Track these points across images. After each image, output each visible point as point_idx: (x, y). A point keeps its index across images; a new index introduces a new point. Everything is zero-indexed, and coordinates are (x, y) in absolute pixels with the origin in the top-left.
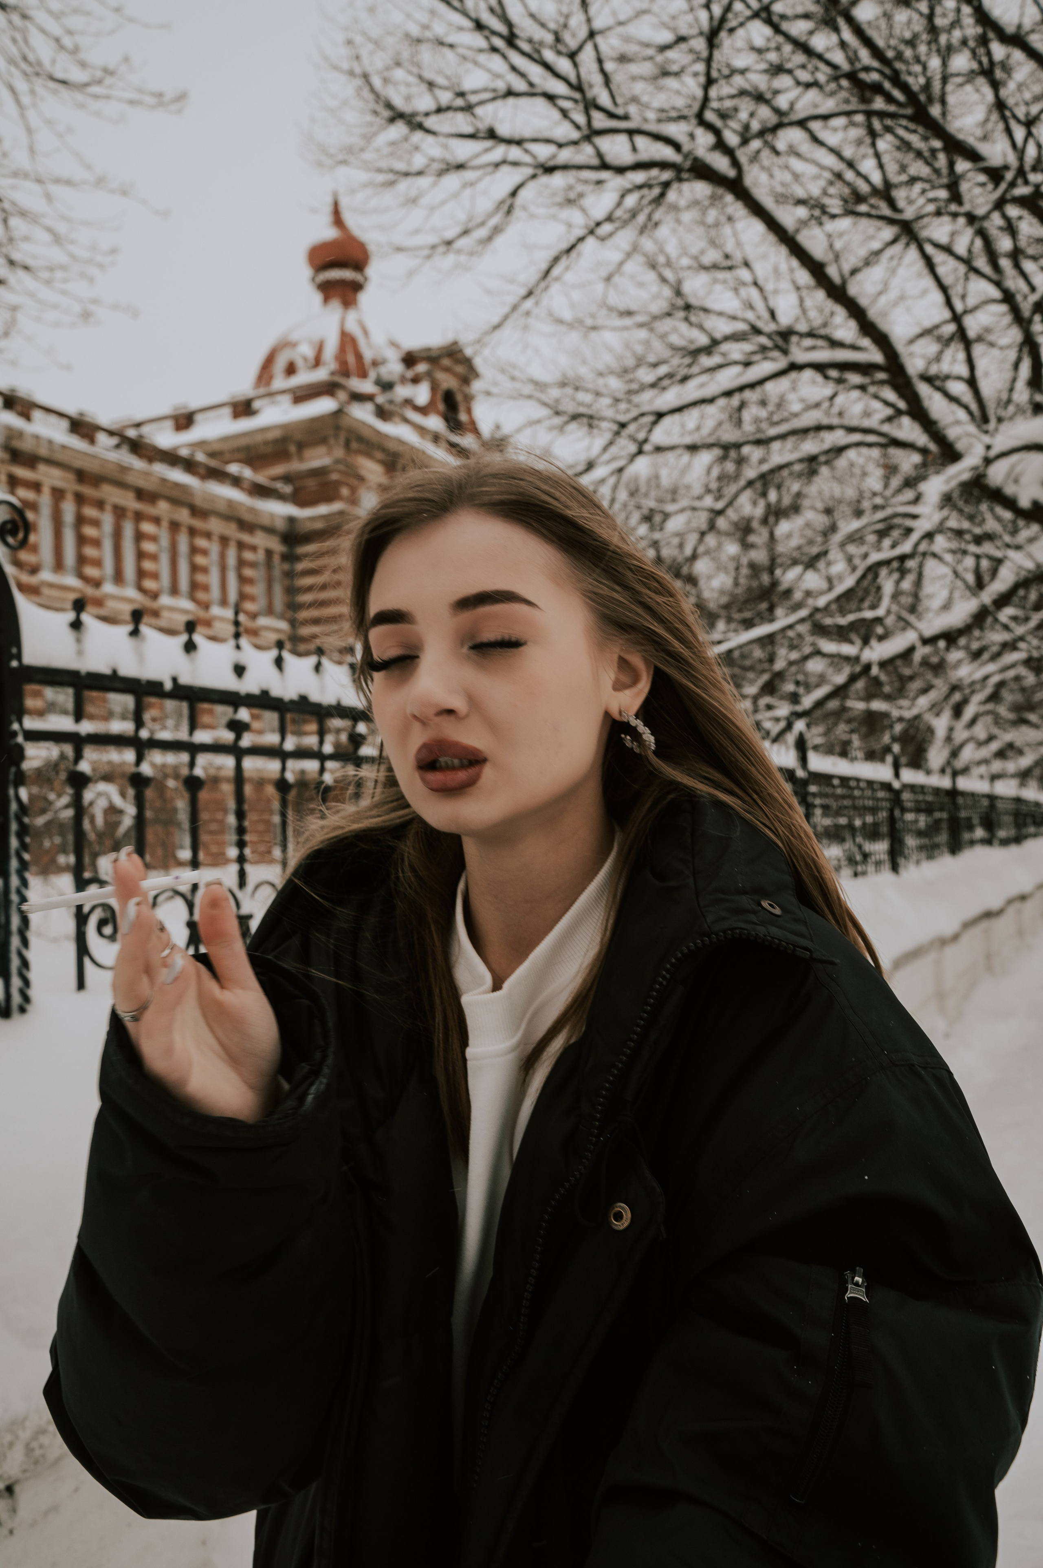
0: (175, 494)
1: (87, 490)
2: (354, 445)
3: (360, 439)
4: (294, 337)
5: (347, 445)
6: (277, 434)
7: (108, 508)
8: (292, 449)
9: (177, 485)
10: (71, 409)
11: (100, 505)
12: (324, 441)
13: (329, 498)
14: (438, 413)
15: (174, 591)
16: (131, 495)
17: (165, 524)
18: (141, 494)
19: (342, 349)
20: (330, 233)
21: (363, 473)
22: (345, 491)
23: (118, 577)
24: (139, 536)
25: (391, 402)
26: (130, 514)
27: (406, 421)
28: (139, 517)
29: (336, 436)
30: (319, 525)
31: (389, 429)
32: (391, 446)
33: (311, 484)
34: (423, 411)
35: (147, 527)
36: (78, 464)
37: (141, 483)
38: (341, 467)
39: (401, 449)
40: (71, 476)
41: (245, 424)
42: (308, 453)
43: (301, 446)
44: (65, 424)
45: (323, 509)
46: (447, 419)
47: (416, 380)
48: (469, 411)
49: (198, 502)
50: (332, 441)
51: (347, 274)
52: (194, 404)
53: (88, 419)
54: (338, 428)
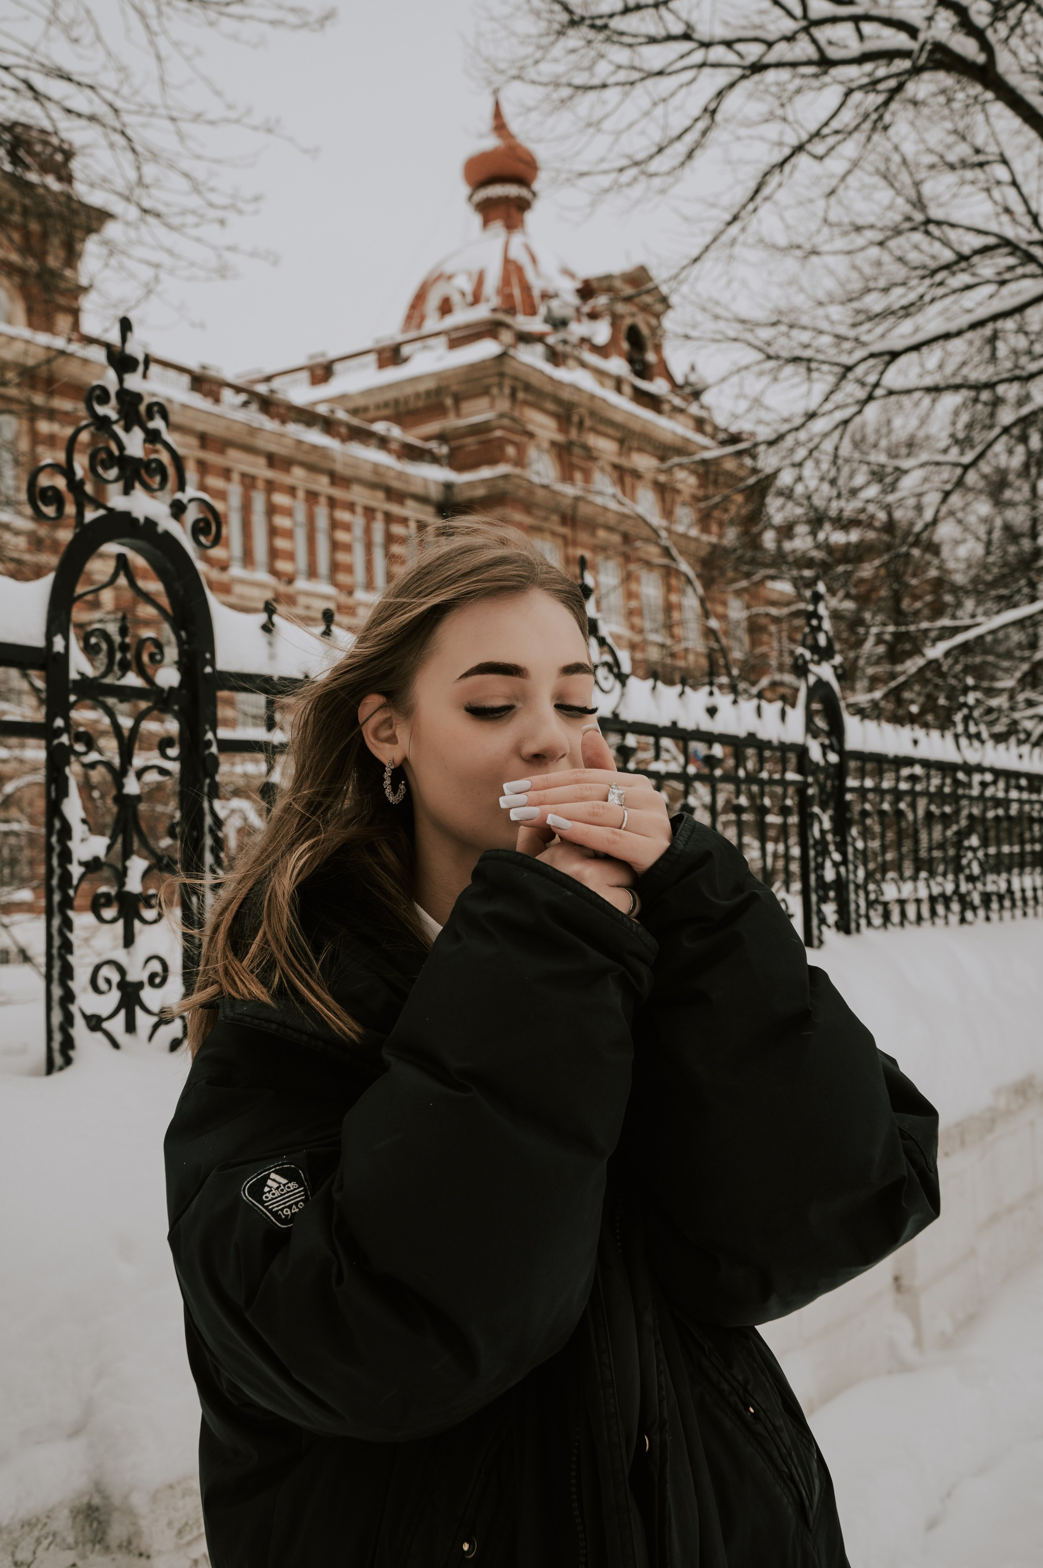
0: (312, 459)
1: (211, 457)
2: (521, 395)
3: (528, 387)
4: (448, 269)
5: (513, 395)
6: (431, 385)
7: (236, 477)
8: (449, 402)
9: (315, 448)
10: (193, 364)
11: (226, 473)
12: (485, 391)
13: (492, 461)
14: (620, 354)
15: (312, 573)
16: (262, 461)
17: (301, 494)
18: (272, 460)
19: (506, 281)
20: (491, 142)
21: (531, 427)
22: (511, 451)
23: (248, 558)
24: (271, 510)
25: (565, 342)
26: (260, 484)
27: (583, 365)
28: (271, 487)
29: (500, 386)
30: (480, 492)
31: (561, 374)
32: (566, 395)
33: (471, 442)
34: (602, 351)
35: (280, 499)
36: (200, 427)
37: (273, 448)
38: (506, 422)
39: (575, 398)
40: (194, 442)
41: (393, 374)
42: (467, 406)
43: (458, 399)
44: (185, 380)
45: (485, 473)
46: (631, 361)
47: (593, 316)
48: (658, 348)
49: (339, 468)
50: (495, 391)
51: (512, 190)
52: (333, 354)
53: (212, 373)
54: (502, 375)
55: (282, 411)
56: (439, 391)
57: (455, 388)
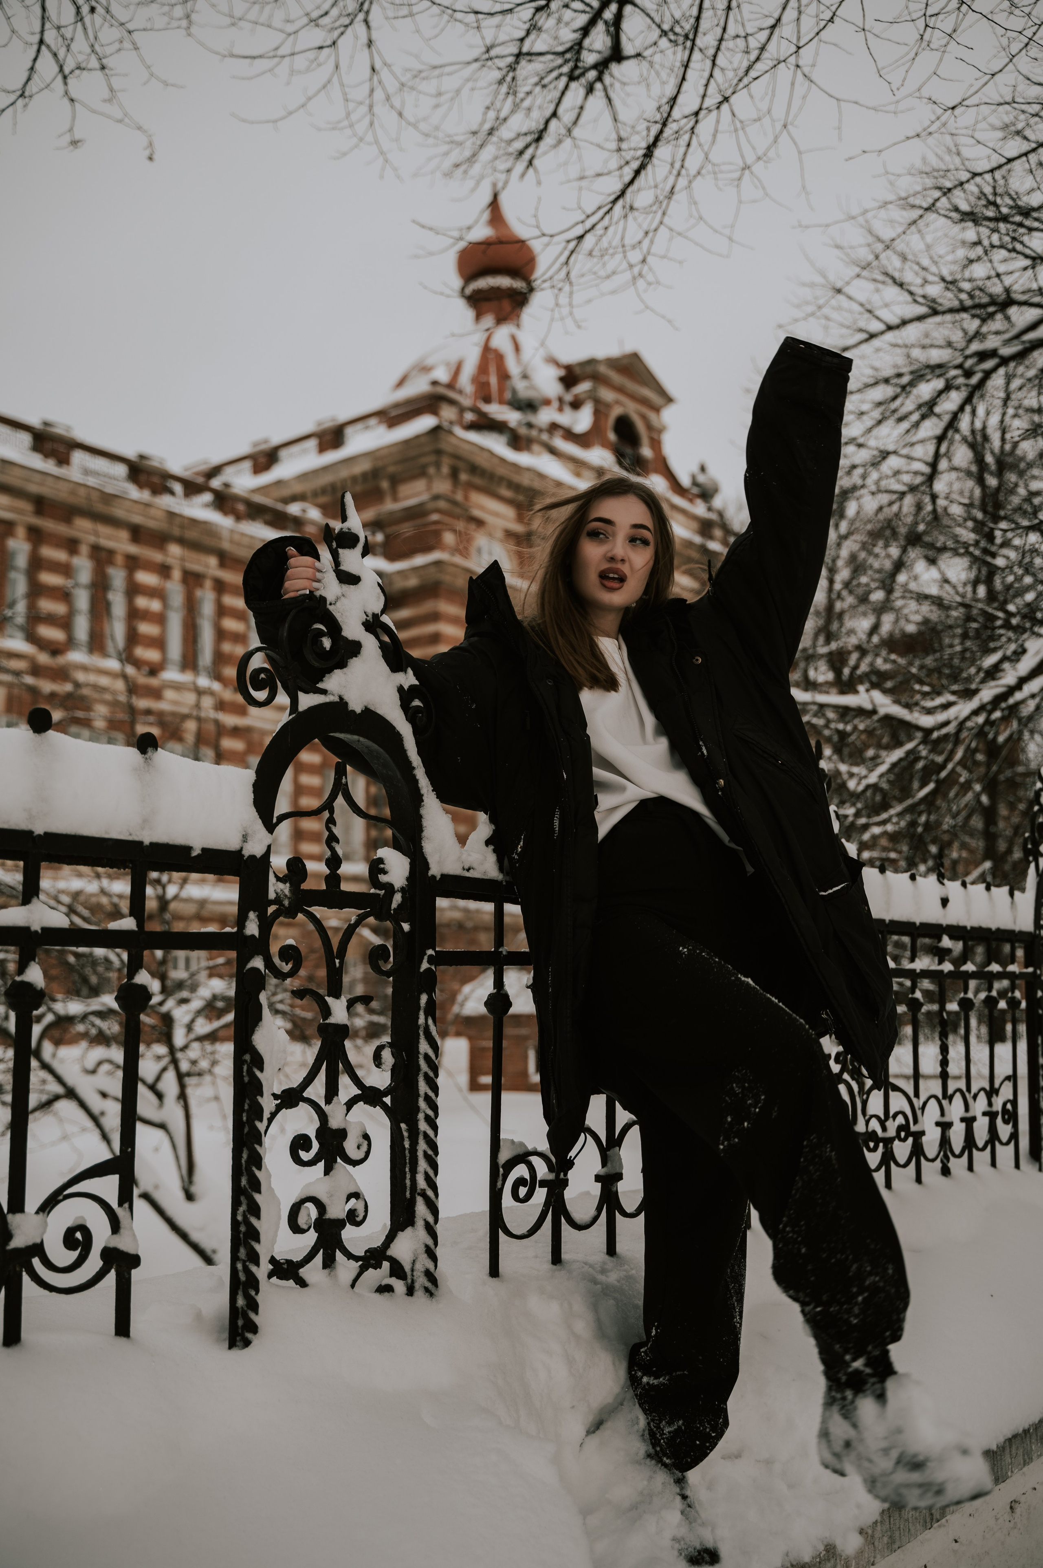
0: (192, 534)
1: (49, 525)
2: (464, 477)
3: (474, 469)
4: (429, 362)
5: (454, 474)
6: (364, 466)
7: (84, 549)
8: (385, 485)
9: (194, 522)
10: (35, 421)
11: (72, 545)
12: (421, 473)
13: (427, 549)
14: (605, 444)
16: (124, 535)
17: (177, 574)
18: (137, 533)
19: (483, 368)
21: (477, 513)
22: (449, 538)
23: (97, 644)
24: (133, 590)
25: (530, 425)
26: (119, 559)
27: (553, 451)
28: (133, 563)
29: (438, 465)
30: (413, 582)
31: (523, 459)
32: (525, 480)
33: (407, 529)
34: (583, 440)
35: (145, 578)
36: (33, 488)
37: (137, 519)
38: (442, 504)
39: (537, 484)
40: (27, 506)
41: (332, 456)
42: (405, 489)
43: (395, 481)
44: (26, 439)
45: (420, 560)
46: (620, 456)
47: (576, 405)
48: (656, 444)
49: (226, 545)
50: (432, 470)
51: (504, 282)
53: (59, 431)
54: (439, 452)
55: (156, 480)
56: (374, 474)
57: (391, 469)
